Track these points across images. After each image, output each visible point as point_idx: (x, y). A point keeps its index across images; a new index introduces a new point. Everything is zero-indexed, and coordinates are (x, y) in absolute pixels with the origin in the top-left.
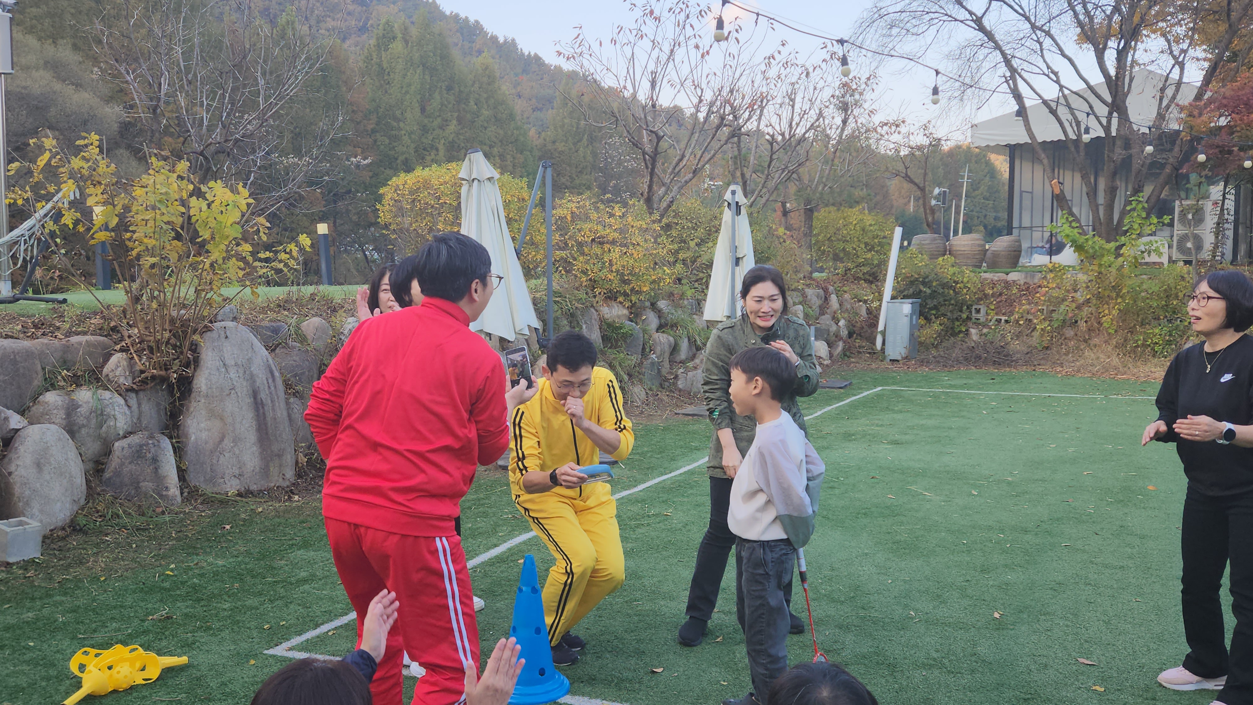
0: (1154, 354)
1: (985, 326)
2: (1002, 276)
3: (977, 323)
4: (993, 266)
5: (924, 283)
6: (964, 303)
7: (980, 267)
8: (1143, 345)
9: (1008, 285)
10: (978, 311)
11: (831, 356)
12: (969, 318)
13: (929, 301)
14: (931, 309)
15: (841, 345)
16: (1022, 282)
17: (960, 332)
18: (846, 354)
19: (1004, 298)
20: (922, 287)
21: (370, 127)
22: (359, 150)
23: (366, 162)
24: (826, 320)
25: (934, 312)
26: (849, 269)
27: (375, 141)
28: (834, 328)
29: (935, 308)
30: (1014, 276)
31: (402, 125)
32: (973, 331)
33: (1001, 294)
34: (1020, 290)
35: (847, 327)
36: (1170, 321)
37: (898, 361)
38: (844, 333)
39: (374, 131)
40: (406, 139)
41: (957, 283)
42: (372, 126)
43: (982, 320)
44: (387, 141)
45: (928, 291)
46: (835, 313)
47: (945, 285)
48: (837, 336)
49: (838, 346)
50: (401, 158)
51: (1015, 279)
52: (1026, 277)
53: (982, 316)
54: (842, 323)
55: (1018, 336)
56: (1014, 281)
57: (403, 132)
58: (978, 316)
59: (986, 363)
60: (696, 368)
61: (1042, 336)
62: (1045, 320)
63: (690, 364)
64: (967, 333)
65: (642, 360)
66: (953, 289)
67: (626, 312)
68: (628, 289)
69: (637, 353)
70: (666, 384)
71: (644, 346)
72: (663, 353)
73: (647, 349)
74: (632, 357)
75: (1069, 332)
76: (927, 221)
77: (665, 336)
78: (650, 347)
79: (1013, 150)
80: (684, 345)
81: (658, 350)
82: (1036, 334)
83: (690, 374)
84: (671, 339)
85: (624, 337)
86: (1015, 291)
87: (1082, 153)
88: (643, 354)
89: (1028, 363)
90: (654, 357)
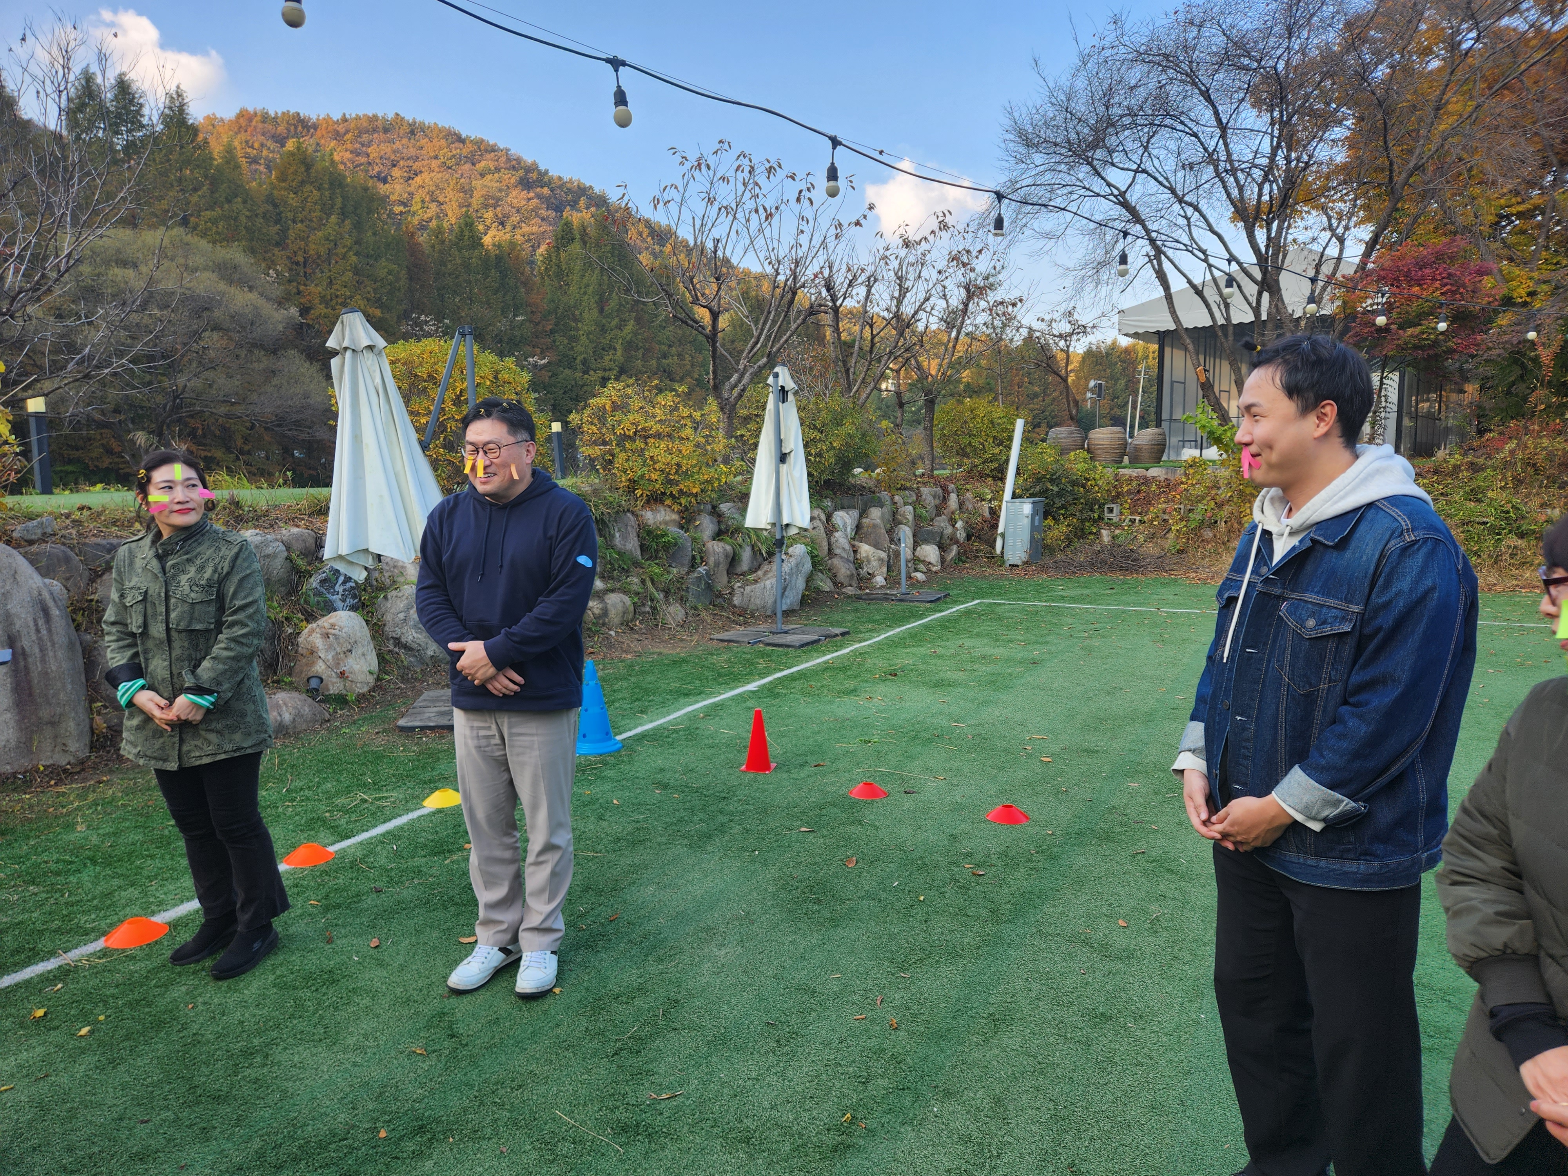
1: (1117, 526)
2: (1141, 472)
3: (1109, 524)
4: (1135, 461)
5: (1052, 481)
6: (1095, 501)
7: (1121, 462)
9: (1146, 481)
10: (1111, 510)
11: (943, 560)
12: (1101, 518)
13: (1057, 500)
14: (1059, 508)
15: (954, 550)
16: (1162, 479)
17: (1091, 533)
18: (961, 558)
19: (1142, 495)
20: (1049, 485)
21: (548, 328)
22: (538, 351)
23: (543, 362)
24: (941, 522)
25: (1062, 512)
26: (976, 466)
27: (554, 341)
28: (949, 530)
29: (1063, 507)
30: (1154, 472)
31: (580, 325)
32: (1104, 532)
33: (1139, 492)
34: (1159, 487)
35: (965, 529)
37: (1017, 566)
38: (961, 535)
39: (552, 332)
40: (584, 338)
41: (1088, 480)
42: (550, 327)
43: (1116, 520)
44: (566, 341)
45: (1056, 489)
46: (953, 513)
47: (1074, 483)
48: (954, 540)
49: (951, 550)
50: (580, 358)
51: (1155, 474)
52: (1167, 473)
53: (1114, 516)
54: (959, 524)
55: (1152, 538)
56: (1154, 477)
57: (581, 333)
58: (1111, 516)
59: (1111, 568)
60: (756, 581)
61: (1178, 537)
62: (1181, 520)
63: (751, 577)
64: (1098, 535)
65: (688, 573)
66: (1084, 486)
67: (675, 517)
68: (675, 490)
69: (682, 565)
70: (719, 601)
71: (694, 557)
72: (717, 564)
73: (698, 560)
74: (675, 570)
75: (1208, 534)
76: (1071, 414)
77: (721, 544)
78: (702, 558)
79: (1163, 338)
80: (746, 554)
81: (711, 561)
82: (1171, 536)
83: (748, 588)
84: (728, 548)
85: (667, 547)
86: (1154, 487)
87: (1231, 338)
88: (693, 566)
89: (1160, 568)
90: (702, 569)
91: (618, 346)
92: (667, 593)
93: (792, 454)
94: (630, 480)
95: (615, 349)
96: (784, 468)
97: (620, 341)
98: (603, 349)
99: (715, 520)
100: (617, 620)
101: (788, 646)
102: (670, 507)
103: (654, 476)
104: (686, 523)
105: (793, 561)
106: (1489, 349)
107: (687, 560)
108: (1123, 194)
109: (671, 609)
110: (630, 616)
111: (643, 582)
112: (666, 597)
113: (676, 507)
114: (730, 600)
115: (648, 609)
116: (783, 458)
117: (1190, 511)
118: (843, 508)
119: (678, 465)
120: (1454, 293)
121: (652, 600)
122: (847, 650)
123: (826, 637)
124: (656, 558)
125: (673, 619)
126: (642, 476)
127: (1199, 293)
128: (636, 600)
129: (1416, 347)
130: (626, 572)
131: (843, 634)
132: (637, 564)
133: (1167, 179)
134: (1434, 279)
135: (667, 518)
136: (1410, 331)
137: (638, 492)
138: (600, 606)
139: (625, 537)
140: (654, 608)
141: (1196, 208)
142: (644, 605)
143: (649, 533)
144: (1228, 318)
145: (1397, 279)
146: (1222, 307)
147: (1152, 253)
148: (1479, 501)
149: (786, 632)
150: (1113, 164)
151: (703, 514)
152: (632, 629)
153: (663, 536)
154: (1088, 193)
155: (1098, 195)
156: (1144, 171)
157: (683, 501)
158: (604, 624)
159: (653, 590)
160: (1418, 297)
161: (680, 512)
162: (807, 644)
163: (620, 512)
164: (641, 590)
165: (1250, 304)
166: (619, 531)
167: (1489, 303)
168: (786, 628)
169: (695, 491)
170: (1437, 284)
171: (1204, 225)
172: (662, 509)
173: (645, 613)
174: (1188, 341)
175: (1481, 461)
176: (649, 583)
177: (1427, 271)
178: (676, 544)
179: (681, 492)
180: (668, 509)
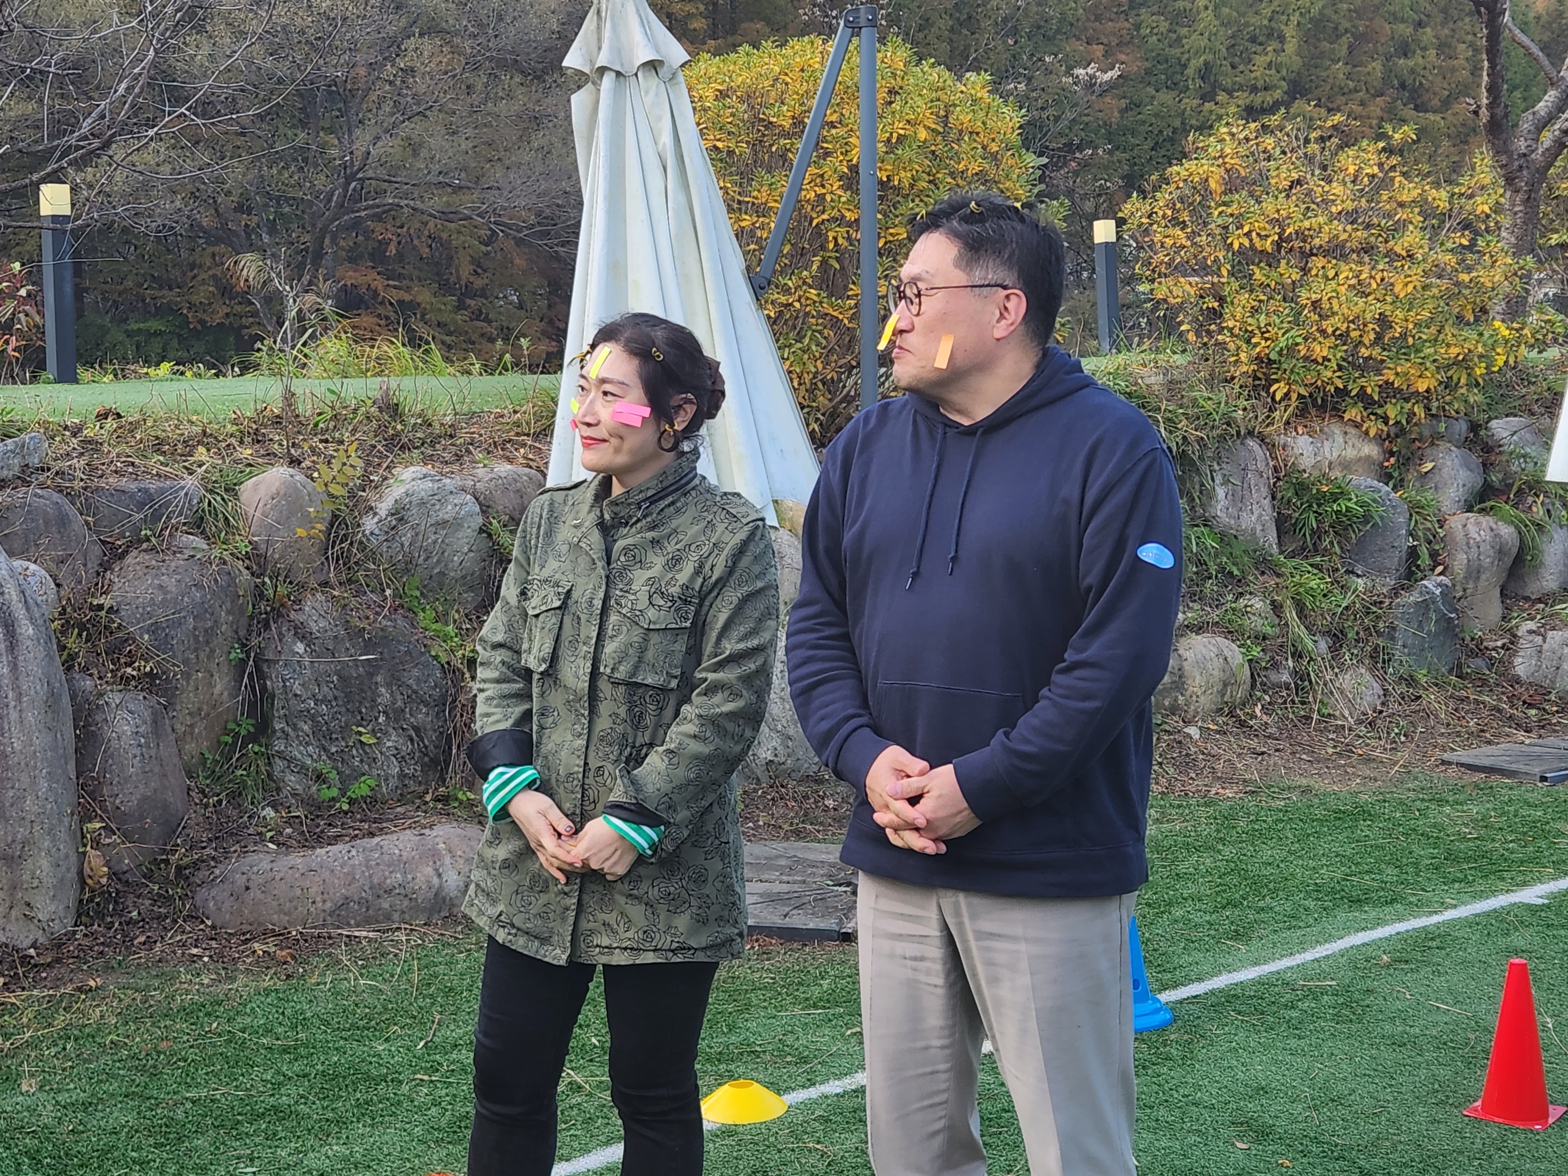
63: (1565, 607)
65: (1395, 592)
68: (1371, 385)
69: (1382, 571)
70: (1473, 664)
71: (1413, 553)
72: (1475, 572)
73: (1425, 561)
74: (1361, 584)
77: (1485, 521)
78: (1434, 555)
81: (1458, 563)
83: (1555, 637)
84: (1505, 532)
85: (1343, 524)
88: (1412, 574)
90: (1432, 584)
92: (1337, 638)
94: (1257, 359)
99: (1475, 460)
100: (1206, 702)
102: (1357, 426)
103: (1319, 350)
104: (1398, 466)
107: (1394, 560)
109: (1347, 680)
110: (1241, 693)
111: (1277, 608)
112: (1335, 649)
113: (1374, 427)
114: (1506, 664)
115: (1285, 677)
119: (1383, 323)
121: (1298, 655)
124: (1315, 550)
125: (1351, 704)
126: (1291, 349)
128: (1256, 652)
130: (1241, 584)
132: (1264, 565)
135: (1350, 453)
137: (1280, 389)
139: (1239, 499)
140: (1300, 676)
142: (1275, 666)
143: (1300, 487)
151: (1443, 445)
152: (1242, 724)
153: (1335, 497)
157: (1392, 411)
158: (1173, 709)
159: (1302, 631)
161: (1380, 439)
163: (1230, 437)
164: (1268, 630)
166: (1226, 482)
169: (1422, 386)
172: (1336, 430)
173: (1280, 685)
176: (1291, 614)
178: (1366, 518)
179: (1387, 388)
180: (1352, 431)
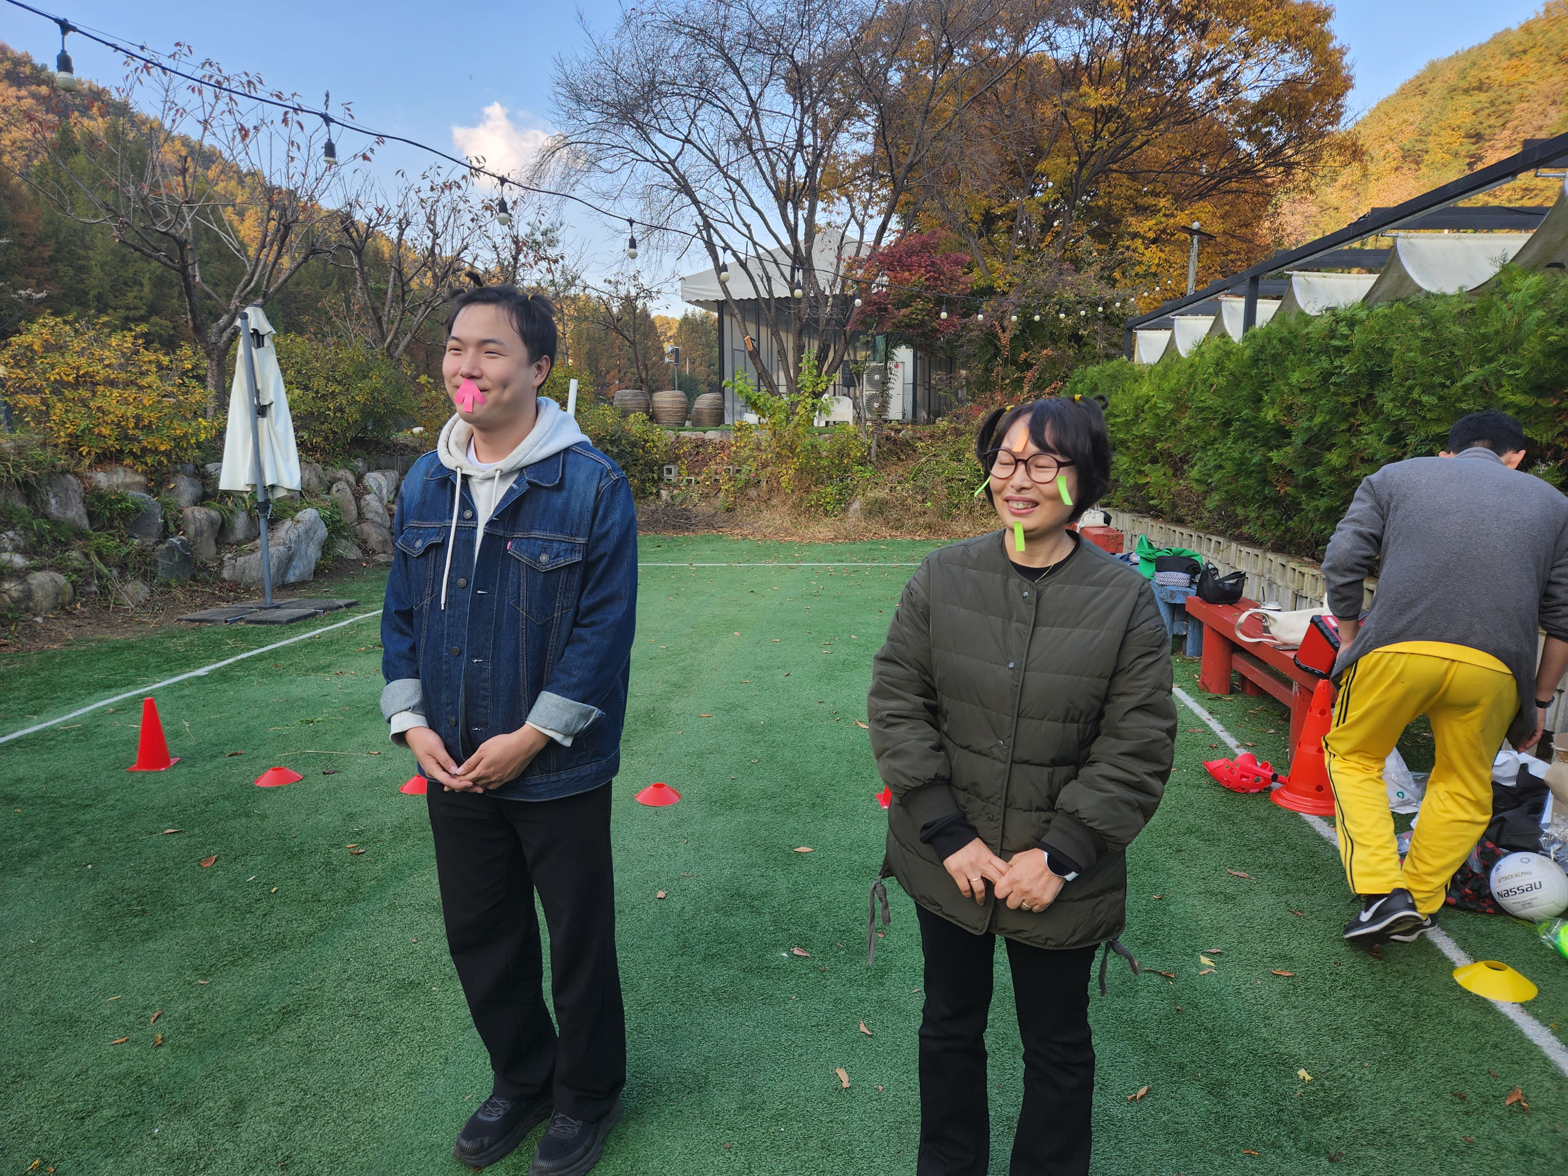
0: (826, 514)
1: (676, 487)
2: (700, 434)
3: (669, 485)
4: (695, 424)
5: (612, 442)
6: (656, 462)
7: (683, 425)
8: (817, 504)
9: (704, 443)
10: (669, 471)
12: (661, 479)
16: (717, 441)
17: (651, 494)
19: (700, 457)
21: (46, 255)
22: (33, 282)
23: (39, 296)
27: (57, 271)
30: (712, 435)
31: (91, 254)
32: (664, 493)
33: (697, 453)
34: (715, 449)
36: (841, 481)
39: (52, 259)
40: (97, 270)
41: (646, 441)
42: (49, 253)
43: (674, 480)
44: (72, 272)
45: (616, 450)
47: (634, 445)
50: (92, 293)
51: (712, 437)
52: (725, 436)
53: (673, 477)
55: (705, 496)
56: (710, 440)
57: (93, 263)
58: (671, 476)
59: (666, 527)
60: (252, 551)
61: (727, 497)
62: (730, 480)
63: (246, 547)
64: (658, 494)
65: (156, 545)
66: (643, 448)
67: (140, 479)
69: (148, 535)
70: (201, 576)
71: (166, 526)
72: (199, 533)
73: (172, 528)
74: (136, 541)
75: (753, 493)
76: (640, 377)
77: (204, 510)
78: (177, 526)
79: (721, 306)
80: (241, 521)
81: (191, 529)
82: (721, 495)
83: (241, 560)
84: (214, 514)
85: (125, 515)
86: (710, 449)
87: (773, 310)
88: (165, 534)
89: (709, 526)
90: (177, 538)
91: (145, 282)
93: (273, 406)
94: (70, 435)
95: (141, 285)
96: (263, 422)
97: (147, 275)
98: (126, 284)
99: (197, 482)
100: (46, 604)
101: (273, 622)
102: (131, 467)
103: (106, 431)
104: (155, 486)
105: (301, 528)
106: (971, 331)
107: (155, 530)
108: (672, 162)
109: (129, 587)
110: (67, 598)
111: (86, 556)
112: (122, 573)
113: (140, 468)
114: (218, 574)
115: (94, 589)
116: (261, 411)
117: (738, 471)
118: (378, 468)
119: (138, 418)
120: (936, 279)
121: (100, 578)
122: (345, 623)
123: (325, 610)
124: (111, 527)
125: (131, 599)
126: (88, 431)
127: (743, 265)
128: (76, 578)
129: (908, 326)
130: (66, 546)
131: (348, 606)
132: (80, 535)
133: (712, 152)
134: (920, 266)
135: (128, 480)
136: (903, 311)
137: (85, 450)
138: (21, 587)
139: (64, 504)
140: (103, 587)
141: (738, 183)
142: (88, 584)
143: (100, 497)
144: (770, 292)
145: (891, 264)
146: (765, 279)
147: (701, 223)
148: (960, 461)
149: (278, 607)
150: (661, 131)
151: (180, 476)
152: (70, 613)
153: (119, 501)
154: (639, 157)
155: (647, 160)
156: (689, 142)
157: (149, 460)
158: (28, 610)
159: (102, 566)
160: (908, 281)
161: (144, 473)
162: (299, 619)
163: (55, 474)
164: (83, 567)
165: (785, 279)
166: (55, 496)
167: (963, 289)
168: (277, 602)
169: (163, 448)
170: (923, 270)
171: (747, 201)
172: (120, 470)
173: (91, 593)
174: (736, 311)
175: (962, 426)
177: (914, 258)
178: (138, 510)
179: (144, 450)
180: (129, 470)
